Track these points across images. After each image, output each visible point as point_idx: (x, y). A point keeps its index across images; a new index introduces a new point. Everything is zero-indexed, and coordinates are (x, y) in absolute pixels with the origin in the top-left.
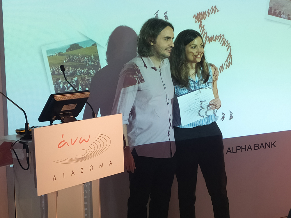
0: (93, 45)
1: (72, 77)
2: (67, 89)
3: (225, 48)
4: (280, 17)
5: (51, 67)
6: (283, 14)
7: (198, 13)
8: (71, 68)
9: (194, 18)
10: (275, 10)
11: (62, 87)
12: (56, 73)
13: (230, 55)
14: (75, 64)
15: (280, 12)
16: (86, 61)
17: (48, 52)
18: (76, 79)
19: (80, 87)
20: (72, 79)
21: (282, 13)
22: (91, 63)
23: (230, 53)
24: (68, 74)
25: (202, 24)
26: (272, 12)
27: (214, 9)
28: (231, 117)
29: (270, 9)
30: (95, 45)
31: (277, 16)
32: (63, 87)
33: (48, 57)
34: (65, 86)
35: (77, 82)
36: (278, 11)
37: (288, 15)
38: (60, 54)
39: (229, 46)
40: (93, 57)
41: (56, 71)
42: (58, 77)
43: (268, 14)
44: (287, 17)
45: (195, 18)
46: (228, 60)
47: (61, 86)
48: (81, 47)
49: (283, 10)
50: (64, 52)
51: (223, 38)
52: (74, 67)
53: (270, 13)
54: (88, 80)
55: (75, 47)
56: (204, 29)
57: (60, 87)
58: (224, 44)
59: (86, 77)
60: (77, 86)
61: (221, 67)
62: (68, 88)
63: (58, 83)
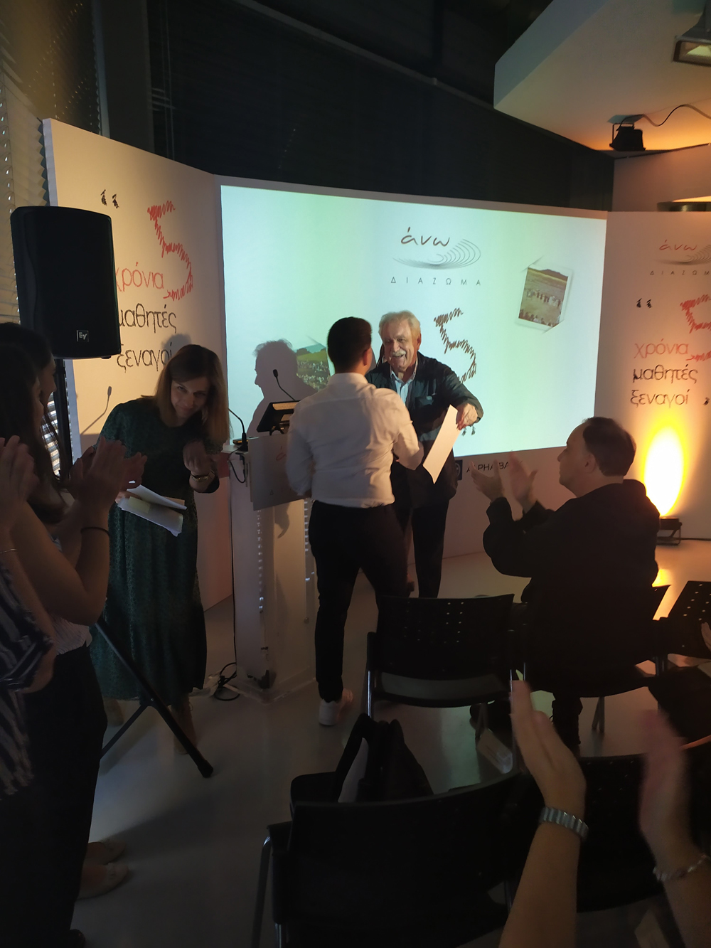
3: (469, 355)
4: (532, 321)
6: (537, 317)
10: (527, 313)
13: (474, 364)
15: (532, 316)
21: (534, 317)
23: (474, 362)
26: (524, 316)
29: (521, 312)
31: (529, 320)
36: (530, 315)
37: (542, 319)
39: (473, 354)
44: (540, 321)
46: (472, 369)
49: (536, 313)
51: (467, 344)
53: (521, 316)
58: (467, 351)
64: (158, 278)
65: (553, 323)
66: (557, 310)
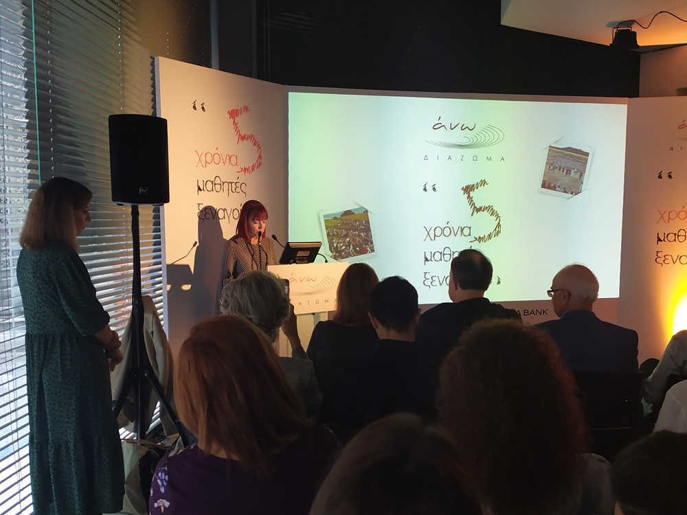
0: (364, 212)
1: (345, 238)
4: (555, 190)
5: (327, 229)
6: (559, 187)
7: (466, 186)
8: (344, 230)
10: (549, 184)
12: (331, 234)
13: (499, 225)
14: (347, 227)
15: (555, 186)
16: (358, 225)
17: (325, 216)
18: (348, 240)
19: (352, 247)
21: (557, 187)
22: (362, 226)
23: (499, 223)
24: (341, 235)
25: (470, 195)
26: (547, 186)
27: (483, 183)
28: (499, 283)
29: (543, 182)
30: (367, 211)
31: (552, 189)
33: (325, 221)
34: (339, 246)
35: (349, 242)
37: (565, 188)
38: (335, 218)
39: (498, 216)
40: (364, 222)
41: (331, 232)
42: (333, 237)
44: (563, 190)
45: (464, 190)
46: (497, 229)
47: (335, 245)
48: (354, 213)
49: (558, 183)
50: (339, 217)
51: (492, 209)
52: (346, 230)
53: (543, 186)
54: (359, 241)
55: (348, 213)
56: (472, 201)
58: (492, 214)
59: (358, 239)
60: (349, 246)
61: (489, 235)
62: (341, 247)
63: (332, 243)
64: (233, 159)
65: (575, 192)
66: (579, 181)
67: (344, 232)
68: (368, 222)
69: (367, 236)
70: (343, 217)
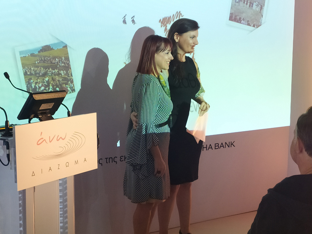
0: (64, 47)
1: (43, 78)
2: (39, 89)
4: (240, 23)
5: (23, 67)
7: (163, 18)
8: (42, 68)
9: (159, 22)
10: (236, 16)
11: (33, 87)
12: (28, 74)
14: (46, 65)
15: (240, 18)
16: (57, 62)
17: (21, 53)
18: (47, 79)
19: (51, 87)
20: (43, 80)
21: (242, 19)
22: (62, 63)
24: (39, 74)
25: (167, 28)
26: (233, 18)
27: (179, 15)
29: (231, 15)
30: (66, 46)
31: (238, 22)
32: (35, 86)
33: (21, 58)
34: (37, 86)
35: (48, 82)
36: (238, 18)
37: (248, 21)
38: (32, 55)
40: (63, 58)
41: (28, 71)
42: (30, 77)
43: (229, 20)
44: (246, 23)
45: (161, 23)
47: (33, 85)
48: (52, 49)
50: (36, 53)
52: (45, 68)
53: (231, 19)
54: (59, 80)
55: (47, 48)
57: (32, 87)
59: (57, 78)
60: (48, 86)
63: (30, 83)
65: (257, 25)
66: (260, 14)
67: (43, 71)
68: (67, 59)
69: (67, 74)
70: (42, 54)
